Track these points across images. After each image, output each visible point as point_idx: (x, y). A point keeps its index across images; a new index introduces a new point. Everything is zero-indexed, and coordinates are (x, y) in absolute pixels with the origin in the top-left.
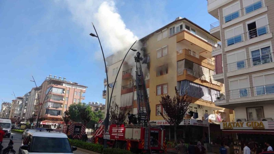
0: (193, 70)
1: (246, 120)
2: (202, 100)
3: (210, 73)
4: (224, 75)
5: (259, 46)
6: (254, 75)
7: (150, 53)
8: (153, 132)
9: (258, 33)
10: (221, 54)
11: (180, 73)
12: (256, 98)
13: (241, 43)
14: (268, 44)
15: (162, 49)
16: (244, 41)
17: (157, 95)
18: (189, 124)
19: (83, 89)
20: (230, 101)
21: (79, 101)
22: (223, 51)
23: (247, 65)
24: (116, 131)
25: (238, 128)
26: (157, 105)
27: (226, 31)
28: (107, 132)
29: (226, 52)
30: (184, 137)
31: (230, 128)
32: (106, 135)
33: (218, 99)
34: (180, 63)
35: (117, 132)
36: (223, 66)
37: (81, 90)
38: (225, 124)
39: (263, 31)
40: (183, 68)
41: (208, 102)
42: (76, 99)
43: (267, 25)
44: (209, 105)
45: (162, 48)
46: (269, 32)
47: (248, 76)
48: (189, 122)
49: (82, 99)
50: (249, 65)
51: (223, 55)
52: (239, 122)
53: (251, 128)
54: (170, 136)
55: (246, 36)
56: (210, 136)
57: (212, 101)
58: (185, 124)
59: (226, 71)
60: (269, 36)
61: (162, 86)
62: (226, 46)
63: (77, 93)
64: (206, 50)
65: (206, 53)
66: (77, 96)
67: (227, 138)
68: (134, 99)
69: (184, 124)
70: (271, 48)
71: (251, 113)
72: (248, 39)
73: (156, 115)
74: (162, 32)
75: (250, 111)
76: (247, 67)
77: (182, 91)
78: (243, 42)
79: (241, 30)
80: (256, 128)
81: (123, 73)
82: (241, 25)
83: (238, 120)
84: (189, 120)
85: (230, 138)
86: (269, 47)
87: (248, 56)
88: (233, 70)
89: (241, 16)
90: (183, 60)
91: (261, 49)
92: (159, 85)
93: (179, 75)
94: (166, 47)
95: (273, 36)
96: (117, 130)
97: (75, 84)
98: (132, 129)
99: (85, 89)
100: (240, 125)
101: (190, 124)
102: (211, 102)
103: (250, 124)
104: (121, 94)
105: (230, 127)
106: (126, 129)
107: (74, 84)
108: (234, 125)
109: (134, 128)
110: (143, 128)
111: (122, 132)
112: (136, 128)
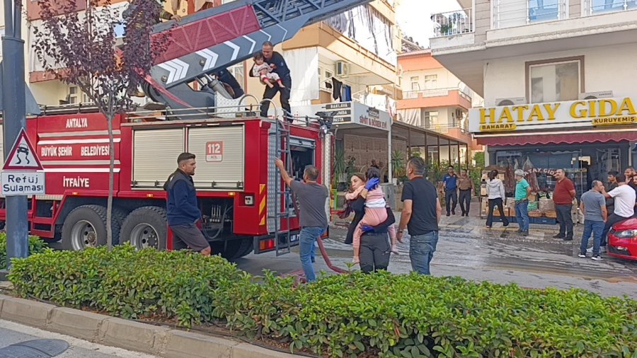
2: (355, 46)
8: (298, 143)
12: (588, 24)
18: (349, 119)
20: (490, 37)
24: (68, 151)
28: (22, 155)
31: (507, 126)
32: (17, 174)
33: (442, 32)
35: (76, 155)
41: (368, 55)
48: (349, 112)
53: (588, 121)
71: (540, 79)
80: (606, 120)
84: (349, 105)
96: (76, 148)
98: (180, 132)
101: (353, 121)
102: (373, 57)
103: (586, 107)
105: (505, 122)
106: (138, 135)
108: (520, 115)
109: (193, 126)
110: (261, 123)
111: (106, 151)
112: (204, 125)
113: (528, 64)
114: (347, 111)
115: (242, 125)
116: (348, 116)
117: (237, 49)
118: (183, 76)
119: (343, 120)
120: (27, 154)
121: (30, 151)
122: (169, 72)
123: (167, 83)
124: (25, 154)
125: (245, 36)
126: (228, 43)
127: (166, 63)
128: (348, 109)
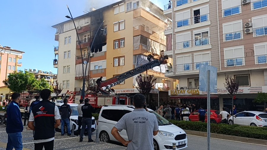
0: (147, 45)
1: (187, 88)
2: (153, 71)
3: (160, 47)
4: (173, 52)
5: (201, 30)
6: (195, 54)
7: (106, 26)
8: (121, 99)
9: (201, 19)
10: (172, 34)
11: (136, 48)
13: (187, 26)
14: (207, 29)
15: (119, 23)
16: (190, 24)
17: (114, 66)
19: (19, 55)
20: (176, 73)
21: (15, 68)
22: (174, 31)
23: (191, 45)
25: (181, 94)
26: (114, 76)
27: (177, 14)
29: (175, 32)
34: (136, 38)
36: (172, 44)
37: (16, 55)
38: (172, 91)
39: (205, 18)
40: (139, 43)
41: (158, 72)
42: (11, 66)
43: (208, 14)
44: (158, 75)
45: (120, 21)
46: (209, 20)
47: (191, 54)
49: (18, 66)
50: (192, 46)
51: (173, 35)
52: (182, 90)
53: (190, 94)
55: (191, 21)
56: (159, 101)
57: (161, 71)
59: (175, 48)
60: (208, 23)
61: (119, 58)
62: (176, 28)
63: (11, 59)
64: (158, 26)
65: (158, 28)
66: (11, 63)
67: (171, 102)
68: (91, 70)
70: (209, 32)
71: (191, 82)
72: (193, 23)
74: (119, 6)
75: (190, 80)
76: (191, 47)
77: (137, 64)
78: (189, 26)
79: (188, 15)
80: (194, 94)
81: (76, 43)
82: (189, 10)
83: (182, 88)
85: (174, 101)
86: (208, 32)
87: (192, 38)
88: (180, 49)
89: (189, 3)
90: (138, 35)
91: (202, 33)
92: (117, 57)
93: (135, 49)
94: (124, 21)
95: (211, 23)
97: (8, 48)
98: (104, 98)
99: (21, 55)
100: (183, 92)
102: (160, 73)
103: (190, 91)
104: (76, 64)
105: (175, 93)
106: (98, 98)
107: (6, 48)
108: (178, 92)
109: (106, 97)
110: (114, 97)
111: (94, 100)
112: (107, 97)
113: (188, 79)
117: (114, 84)
118: (105, 89)
122: (103, 88)
123: (103, 90)
126: (112, 84)
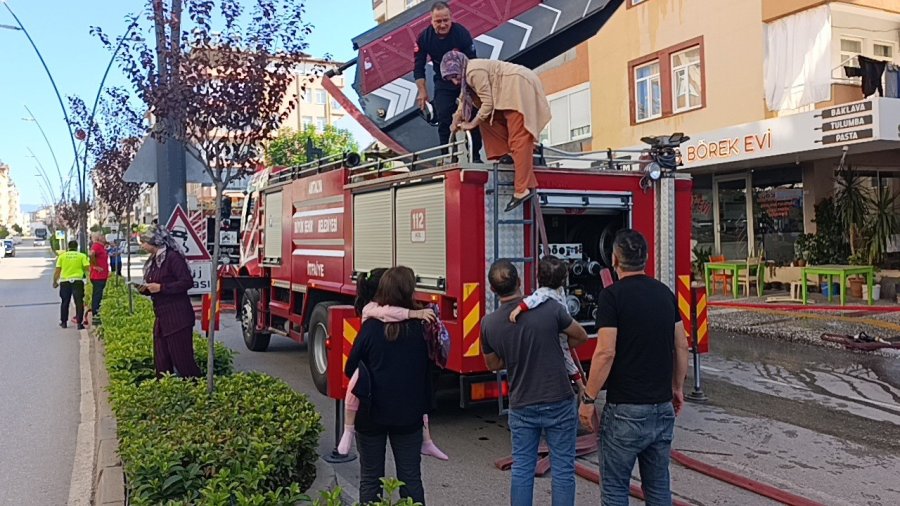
8: (577, 201)
18: (869, 133)
21: (325, 123)
24: (310, 227)
26: (632, 65)
30: (810, 228)
48: (868, 120)
49: (334, 115)
54: (717, 227)
58: (826, 140)
63: (310, 95)
69: (820, 146)
73: (633, 122)
84: (868, 106)
98: (390, 195)
101: (876, 136)
106: (357, 202)
109: (400, 185)
110: (462, 174)
111: (334, 225)
112: (408, 183)
114: (865, 118)
115: (441, 180)
116: (868, 127)
118: (411, 104)
119: (855, 136)
120: (185, 239)
121: (189, 235)
122: (389, 101)
123: (386, 119)
124: (182, 239)
125: (512, 21)
127: (385, 87)
128: (867, 113)
